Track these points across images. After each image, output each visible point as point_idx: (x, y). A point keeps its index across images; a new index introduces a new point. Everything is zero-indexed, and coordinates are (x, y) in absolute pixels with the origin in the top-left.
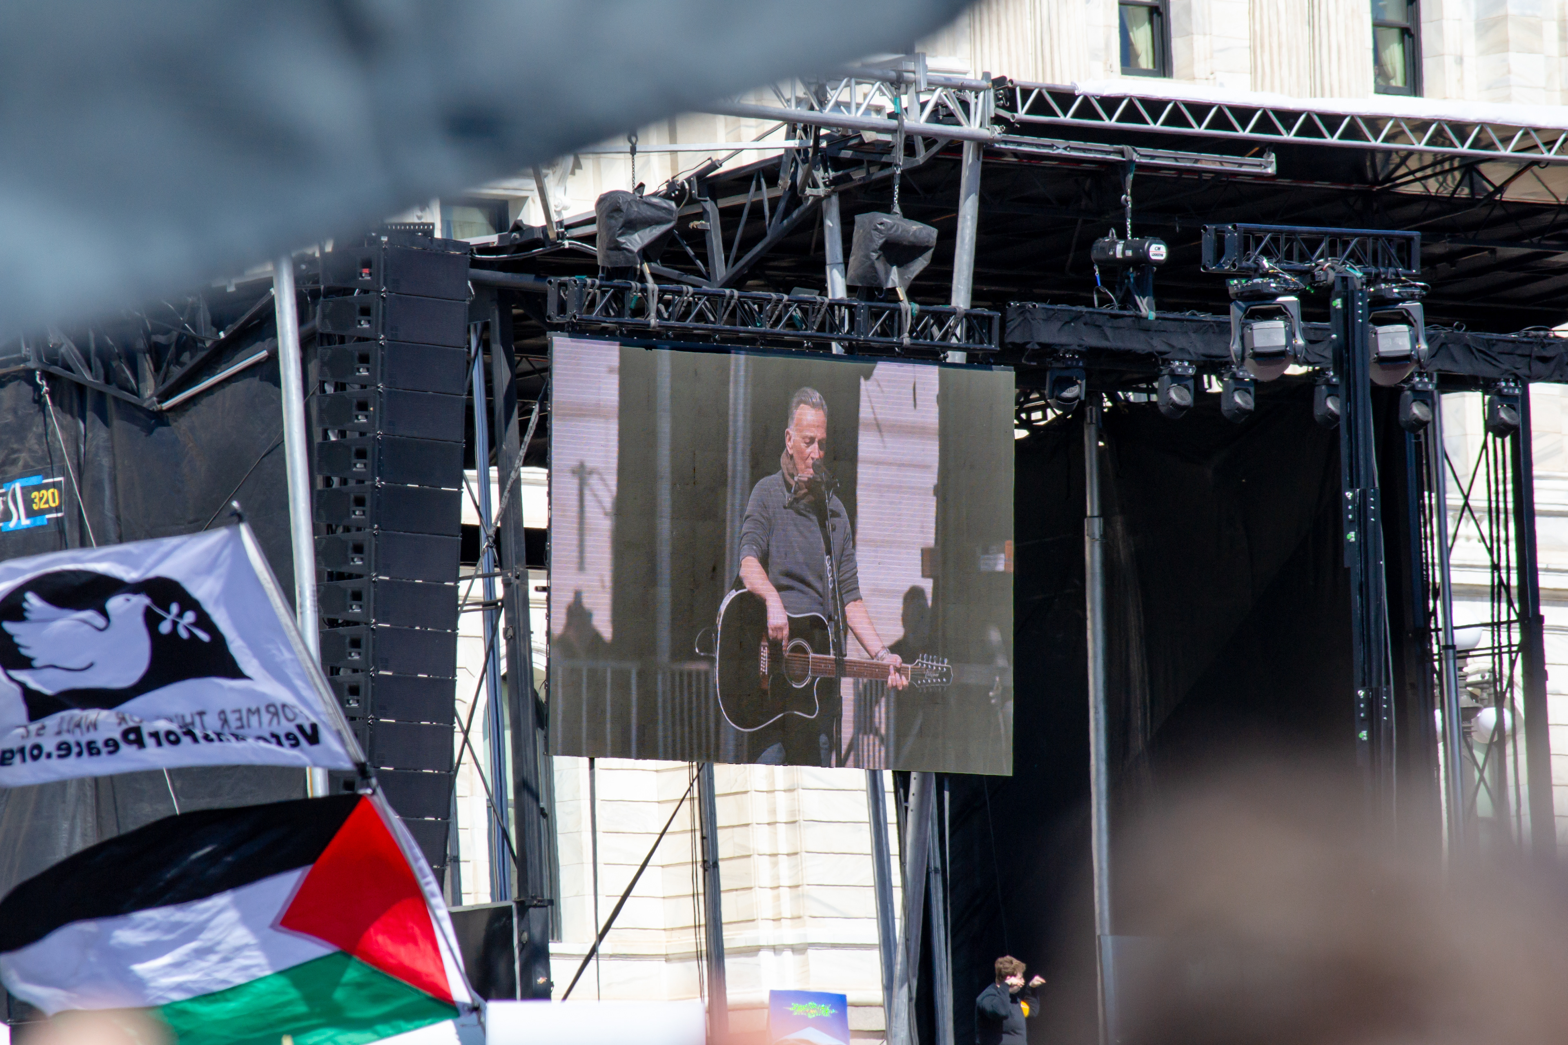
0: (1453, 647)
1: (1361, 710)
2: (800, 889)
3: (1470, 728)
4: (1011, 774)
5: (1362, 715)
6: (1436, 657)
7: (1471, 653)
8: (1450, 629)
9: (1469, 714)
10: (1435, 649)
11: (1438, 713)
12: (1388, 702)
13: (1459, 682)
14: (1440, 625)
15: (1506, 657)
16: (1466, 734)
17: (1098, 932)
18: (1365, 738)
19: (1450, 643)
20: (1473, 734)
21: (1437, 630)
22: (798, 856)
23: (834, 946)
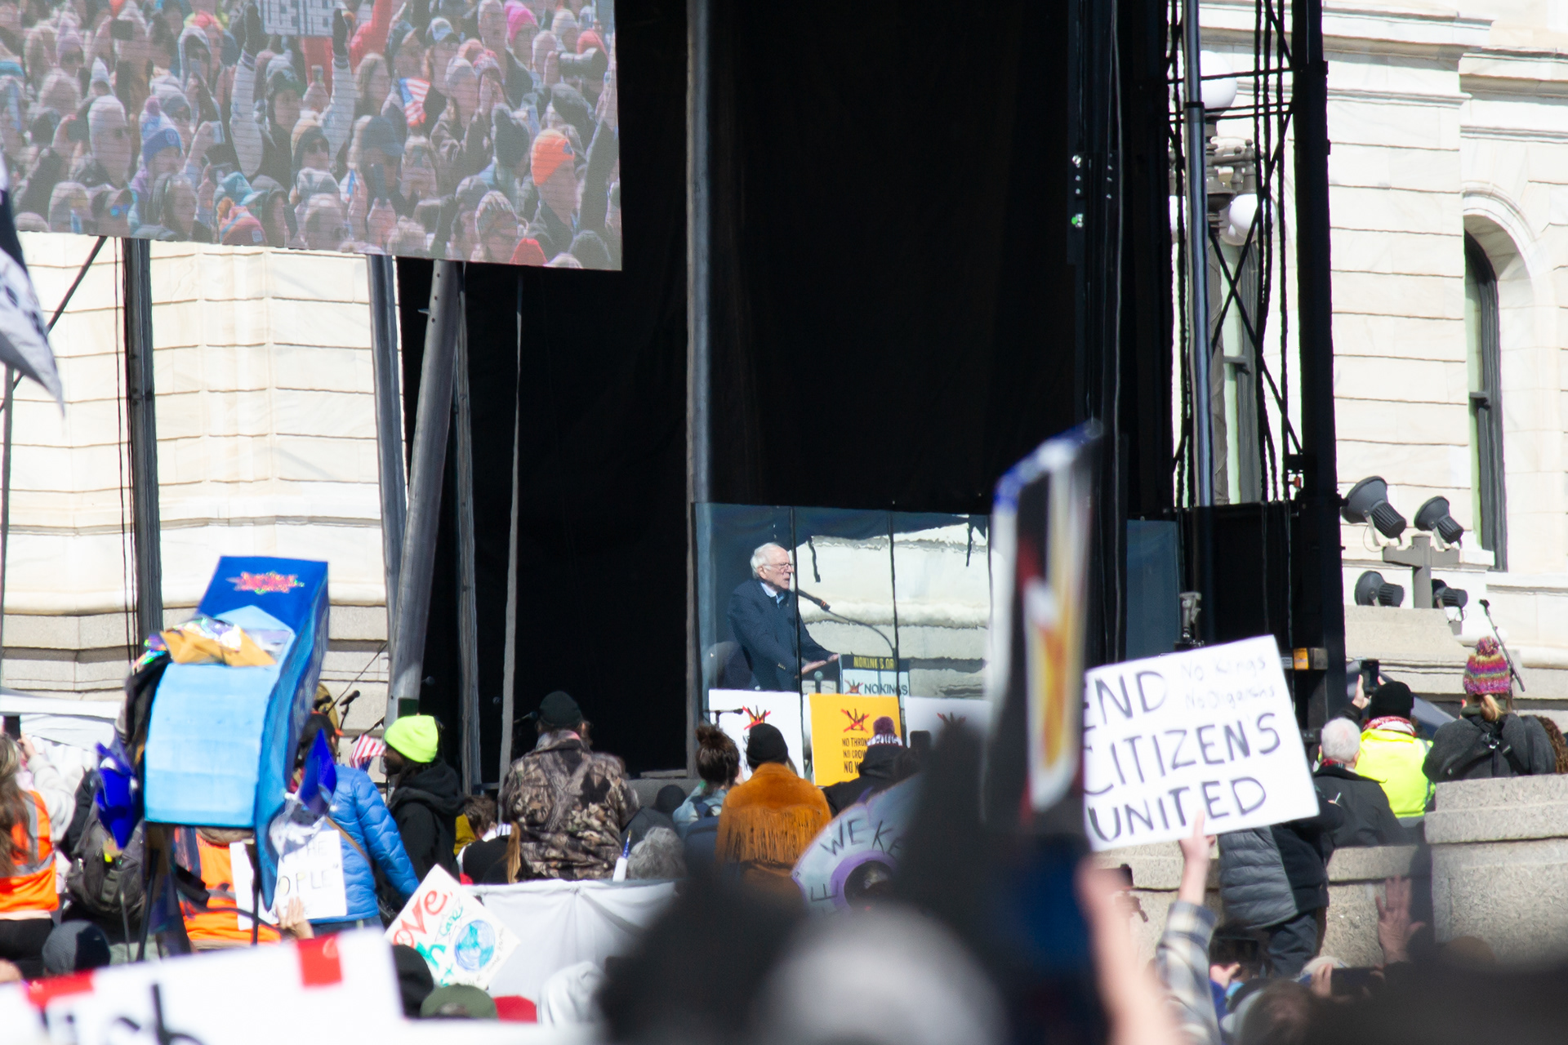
0: (1200, 104)
1: (1077, 184)
2: (267, 439)
3: (1217, 223)
4: (618, 267)
5: (1078, 191)
6: (1173, 118)
7: (1227, 113)
8: (1195, 78)
9: (1221, 202)
10: (1172, 108)
11: (1173, 200)
12: (1111, 174)
13: (1206, 157)
14: (1181, 75)
15: (1274, 119)
16: (1213, 232)
17: (690, 499)
18: (1080, 225)
19: (1195, 99)
20: (1221, 232)
21: (1176, 81)
22: (265, 393)
23: (312, 520)
